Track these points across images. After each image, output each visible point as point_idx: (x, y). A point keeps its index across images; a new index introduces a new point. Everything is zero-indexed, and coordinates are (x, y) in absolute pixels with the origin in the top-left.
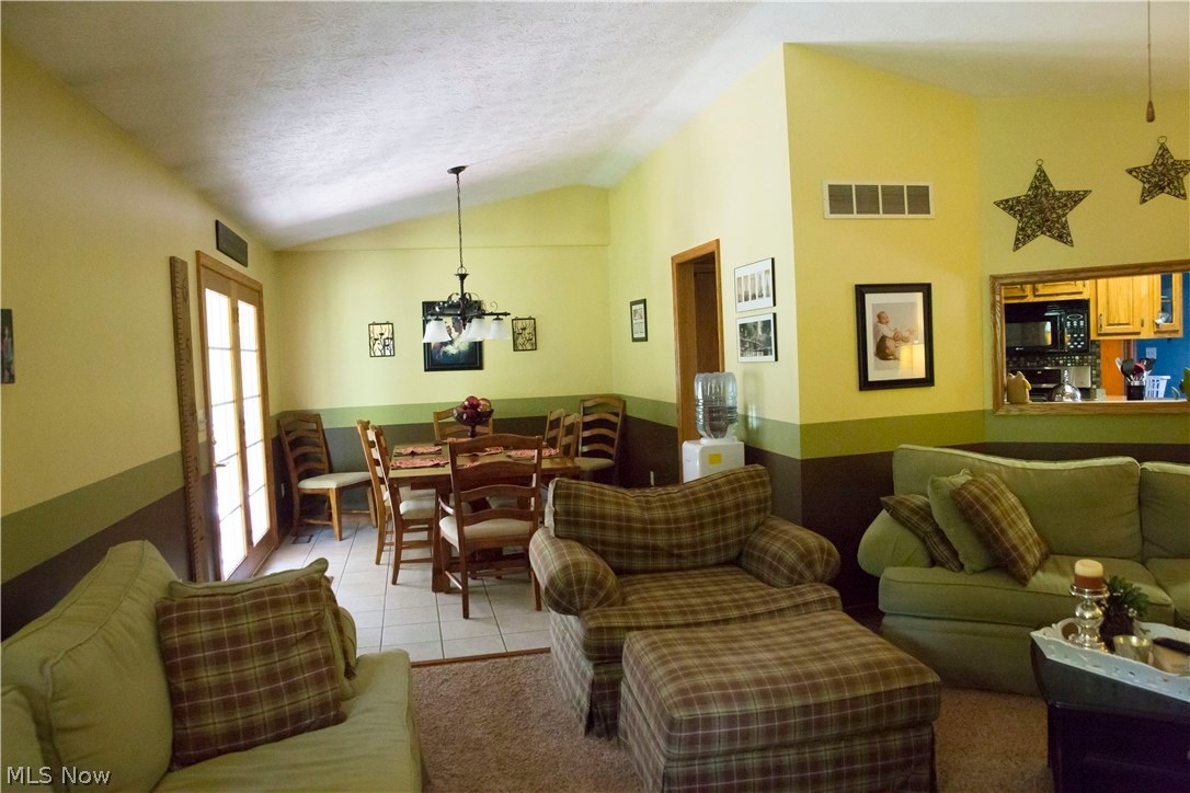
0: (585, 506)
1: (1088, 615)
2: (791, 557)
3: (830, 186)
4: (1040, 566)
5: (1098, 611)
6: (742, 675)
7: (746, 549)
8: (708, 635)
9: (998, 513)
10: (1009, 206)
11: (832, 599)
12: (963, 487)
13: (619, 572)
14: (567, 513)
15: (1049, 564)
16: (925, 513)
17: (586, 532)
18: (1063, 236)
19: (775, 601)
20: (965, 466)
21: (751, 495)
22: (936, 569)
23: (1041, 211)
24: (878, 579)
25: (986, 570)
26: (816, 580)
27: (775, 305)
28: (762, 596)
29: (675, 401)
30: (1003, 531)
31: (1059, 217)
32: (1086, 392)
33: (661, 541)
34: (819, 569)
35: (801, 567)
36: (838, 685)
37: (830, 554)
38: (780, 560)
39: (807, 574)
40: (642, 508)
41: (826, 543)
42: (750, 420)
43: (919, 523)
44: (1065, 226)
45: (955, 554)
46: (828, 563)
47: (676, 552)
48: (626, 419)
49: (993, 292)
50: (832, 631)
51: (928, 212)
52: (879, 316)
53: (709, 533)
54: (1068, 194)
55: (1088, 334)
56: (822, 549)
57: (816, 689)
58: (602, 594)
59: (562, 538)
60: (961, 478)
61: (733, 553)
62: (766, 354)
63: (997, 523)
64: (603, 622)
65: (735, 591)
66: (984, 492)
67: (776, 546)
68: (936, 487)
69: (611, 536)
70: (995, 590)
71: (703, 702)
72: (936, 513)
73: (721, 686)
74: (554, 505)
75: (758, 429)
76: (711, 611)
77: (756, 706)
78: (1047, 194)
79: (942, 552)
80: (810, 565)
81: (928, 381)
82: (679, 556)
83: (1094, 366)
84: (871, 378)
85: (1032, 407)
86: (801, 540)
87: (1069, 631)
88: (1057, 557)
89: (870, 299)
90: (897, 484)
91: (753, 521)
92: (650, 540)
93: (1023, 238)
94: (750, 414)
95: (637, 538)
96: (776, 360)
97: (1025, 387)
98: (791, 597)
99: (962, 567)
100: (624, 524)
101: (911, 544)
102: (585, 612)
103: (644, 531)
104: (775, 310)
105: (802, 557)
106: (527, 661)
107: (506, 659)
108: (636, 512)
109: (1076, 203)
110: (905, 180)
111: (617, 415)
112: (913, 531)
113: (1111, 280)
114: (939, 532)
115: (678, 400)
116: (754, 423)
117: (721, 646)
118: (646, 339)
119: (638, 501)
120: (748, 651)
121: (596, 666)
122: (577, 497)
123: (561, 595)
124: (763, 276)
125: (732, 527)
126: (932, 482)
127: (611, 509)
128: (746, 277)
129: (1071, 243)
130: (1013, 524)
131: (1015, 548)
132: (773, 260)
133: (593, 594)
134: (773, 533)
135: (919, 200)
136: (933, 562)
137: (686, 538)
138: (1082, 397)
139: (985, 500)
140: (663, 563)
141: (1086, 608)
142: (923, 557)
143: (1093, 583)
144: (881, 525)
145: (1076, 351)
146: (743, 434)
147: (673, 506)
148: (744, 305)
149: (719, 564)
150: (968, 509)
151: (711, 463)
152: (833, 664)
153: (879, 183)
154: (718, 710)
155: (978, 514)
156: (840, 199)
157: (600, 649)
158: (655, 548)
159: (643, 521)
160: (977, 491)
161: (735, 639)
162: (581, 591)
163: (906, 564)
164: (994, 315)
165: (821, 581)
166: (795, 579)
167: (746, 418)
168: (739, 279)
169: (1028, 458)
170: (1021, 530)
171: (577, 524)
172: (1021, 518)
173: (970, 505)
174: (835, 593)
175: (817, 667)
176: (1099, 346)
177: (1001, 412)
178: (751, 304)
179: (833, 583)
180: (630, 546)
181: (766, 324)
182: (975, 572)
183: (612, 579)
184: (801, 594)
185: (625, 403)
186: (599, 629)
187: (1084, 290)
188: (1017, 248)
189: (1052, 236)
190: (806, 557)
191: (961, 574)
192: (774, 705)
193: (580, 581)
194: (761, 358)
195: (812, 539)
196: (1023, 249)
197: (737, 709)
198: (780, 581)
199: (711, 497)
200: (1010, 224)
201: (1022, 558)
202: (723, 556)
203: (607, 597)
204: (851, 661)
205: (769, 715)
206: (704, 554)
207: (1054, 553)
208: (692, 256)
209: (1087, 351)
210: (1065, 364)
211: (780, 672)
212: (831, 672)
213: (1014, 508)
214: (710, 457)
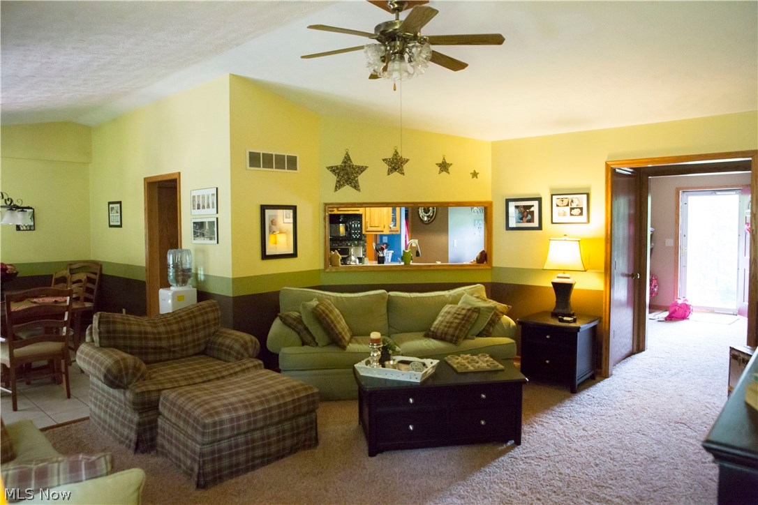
0: (119, 327)
1: (375, 355)
2: (237, 346)
3: (250, 153)
4: (350, 341)
5: (379, 353)
6: (234, 400)
7: (209, 345)
8: (208, 386)
9: (332, 318)
10: (333, 169)
11: (260, 365)
12: (317, 306)
13: (147, 363)
14: (108, 332)
15: (353, 340)
16: (299, 320)
17: (121, 342)
18: (356, 187)
19: (232, 368)
20: (315, 297)
21: (211, 316)
22: (306, 347)
23: (347, 174)
24: (278, 355)
25: (329, 345)
26: (250, 357)
27: (217, 213)
28: (225, 367)
29: (144, 265)
30: (335, 325)
31: (355, 177)
32: (360, 259)
33: (164, 344)
34: (251, 351)
35: (242, 351)
36: (277, 398)
37: (256, 343)
38: (231, 348)
39: (245, 354)
40: (152, 326)
41: (253, 338)
42: (199, 276)
43: (295, 325)
44: (357, 182)
45: (314, 339)
46: (255, 348)
47: (173, 349)
48: (102, 275)
49: (325, 211)
50: (267, 377)
51: (296, 169)
52: (272, 222)
53: (189, 338)
54: (359, 167)
55: (361, 231)
56: (252, 341)
57: (268, 401)
58: (139, 375)
59: (104, 347)
60: (314, 303)
61: (202, 348)
62: (211, 239)
63: (332, 322)
64: (144, 389)
65: (210, 366)
66: (326, 308)
67: (228, 342)
68: (305, 307)
69: (136, 343)
70: (332, 354)
71: (218, 413)
72: (304, 319)
73: (224, 405)
74: (99, 328)
75: (204, 281)
76: (200, 377)
77: (242, 412)
78: (350, 166)
79: (308, 338)
80: (246, 349)
81: (294, 255)
82: (174, 352)
83: (364, 246)
84: (267, 254)
85: (342, 267)
86: (241, 337)
87: (368, 363)
88: (356, 337)
89: (268, 212)
90: (282, 307)
91: (212, 330)
92: (158, 344)
93: (338, 186)
94: (199, 272)
95: (151, 343)
96: (218, 243)
97: (338, 257)
98: (240, 366)
99: (317, 344)
100: (143, 336)
101: (294, 336)
102: (130, 386)
103: (155, 339)
104: (217, 216)
105: (242, 346)
106: (76, 426)
107: (60, 428)
108: (149, 329)
109: (362, 171)
110: (287, 153)
111: (96, 274)
112: (293, 329)
113: (372, 209)
114: (306, 329)
115: (146, 265)
116: (201, 277)
117: (217, 390)
118: (120, 226)
119: (149, 323)
120: (232, 390)
121: (140, 414)
122: (114, 322)
123: (116, 378)
124: (210, 196)
125: (201, 334)
126: (303, 304)
127: (135, 328)
128: (199, 196)
129: (359, 190)
130: (339, 322)
131: (340, 333)
132: (217, 189)
133: (134, 375)
134: (225, 335)
135: (292, 163)
136: (304, 344)
137: (178, 341)
138: (360, 262)
139: (327, 312)
140: (165, 356)
141: (374, 352)
142: (298, 341)
143: (377, 341)
144: (277, 326)
145: (356, 239)
146: (194, 284)
147: (170, 324)
148: (196, 212)
149: (196, 354)
150: (320, 317)
151: (179, 300)
152: (274, 389)
153: (274, 153)
154: (225, 416)
155: (324, 319)
156: (255, 159)
157: (143, 404)
158: (161, 348)
159: (153, 333)
160: (323, 308)
161: (222, 386)
162: (127, 374)
163: (292, 345)
164: (325, 222)
165: (252, 357)
166: (239, 357)
167: (196, 274)
168: (194, 197)
169: (342, 292)
170: (342, 325)
171: (114, 338)
172: (341, 320)
173: (321, 315)
174: (261, 362)
175: (266, 392)
176: (365, 237)
177: (327, 271)
178: (202, 211)
179: (258, 357)
180: (147, 348)
181: (211, 224)
182: (323, 346)
183: (144, 366)
184: (245, 364)
185: (101, 266)
186: (143, 393)
187: (361, 211)
188: (336, 190)
189: (351, 186)
190: (245, 346)
191: (318, 348)
192: (251, 411)
193: (126, 368)
194: (207, 241)
195: (247, 337)
196: (339, 191)
197: (234, 415)
198: (232, 359)
199: (190, 318)
200: (333, 179)
201: (343, 337)
202: (197, 350)
203: (142, 376)
204: (281, 387)
205: (248, 415)
206: (187, 349)
207: (355, 335)
208: (160, 179)
209: (360, 240)
210: (351, 246)
211: (250, 396)
212: (273, 393)
213: (338, 316)
214: (177, 298)
